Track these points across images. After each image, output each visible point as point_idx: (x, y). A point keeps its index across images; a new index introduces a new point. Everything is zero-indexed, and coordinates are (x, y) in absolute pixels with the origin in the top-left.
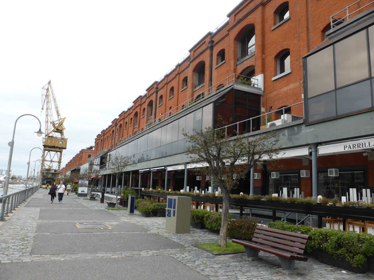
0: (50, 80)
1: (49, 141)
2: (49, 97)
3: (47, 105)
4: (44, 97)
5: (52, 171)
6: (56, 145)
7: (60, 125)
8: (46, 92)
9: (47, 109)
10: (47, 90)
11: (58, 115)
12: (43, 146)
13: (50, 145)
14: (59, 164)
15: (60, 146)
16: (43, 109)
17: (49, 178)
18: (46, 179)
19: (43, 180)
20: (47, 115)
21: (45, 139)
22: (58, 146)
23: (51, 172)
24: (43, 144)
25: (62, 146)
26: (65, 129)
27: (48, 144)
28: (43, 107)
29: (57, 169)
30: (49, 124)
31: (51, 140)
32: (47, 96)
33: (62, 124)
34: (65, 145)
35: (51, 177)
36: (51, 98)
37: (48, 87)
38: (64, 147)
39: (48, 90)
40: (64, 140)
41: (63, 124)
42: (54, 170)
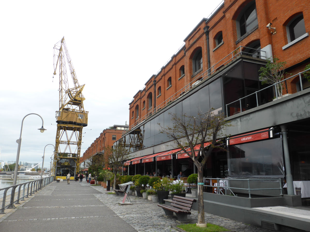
0: (63, 38)
1: (65, 115)
2: (62, 59)
3: (61, 69)
4: (56, 58)
5: (70, 156)
6: (74, 121)
7: (78, 94)
8: (59, 53)
9: (61, 74)
10: (59, 50)
11: (75, 81)
12: (57, 122)
13: (65, 120)
14: (78, 146)
15: (78, 122)
16: (55, 74)
17: (66, 166)
18: (62, 168)
19: (58, 169)
20: (61, 82)
21: (59, 113)
22: (77, 122)
23: (68, 157)
24: (57, 120)
25: (82, 121)
26: (85, 99)
27: (63, 119)
28: (55, 71)
29: (76, 153)
30: (64, 93)
31: (67, 113)
32: (60, 57)
33: (80, 93)
34: (85, 119)
35: (69, 164)
36: (65, 59)
37: (61, 47)
38: (84, 122)
39: (61, 49)
40: (84, 114)
41: (82, 92)
42: (73, 154)
